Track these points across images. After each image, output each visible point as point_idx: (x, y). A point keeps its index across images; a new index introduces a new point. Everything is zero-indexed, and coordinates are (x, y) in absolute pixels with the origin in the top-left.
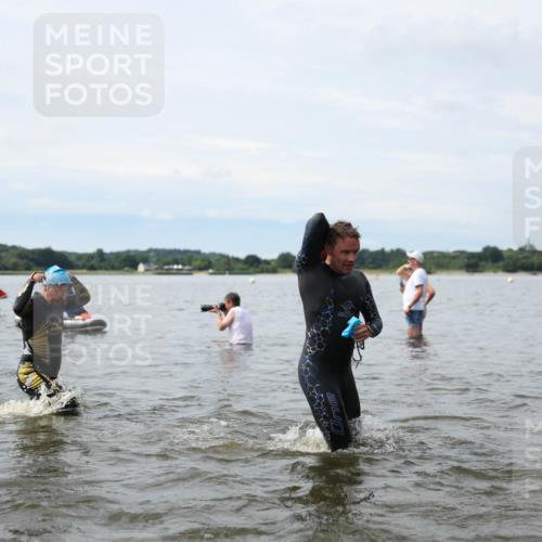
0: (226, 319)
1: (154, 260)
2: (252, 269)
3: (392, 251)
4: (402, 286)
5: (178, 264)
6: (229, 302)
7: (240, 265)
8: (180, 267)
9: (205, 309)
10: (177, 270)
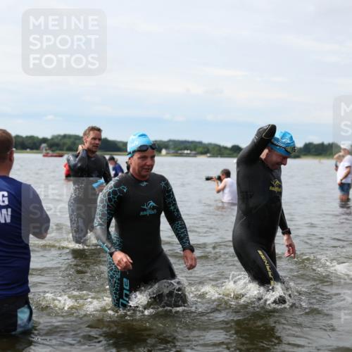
0: (221, 185)
1: (172, 146)
2: (235, 155)
3: (329, 144)
4: (337, 167)
5: (187, 150)
6: (223, 175)
7: (228, 152)
8: (189, 152)
9: (208, 179)
10: (187, 154)
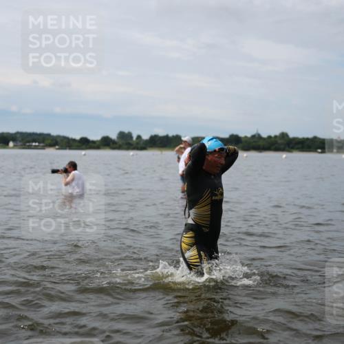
0: (68, 179)
1: (20, 139)
2: (84, 147)
3: (173, 136)
4: (179, 158)
5: (36, 142)
6: (70, 167)
7: (77, 144)
8: (37, 144)
9: (54, 171)
10: (35, 146)
